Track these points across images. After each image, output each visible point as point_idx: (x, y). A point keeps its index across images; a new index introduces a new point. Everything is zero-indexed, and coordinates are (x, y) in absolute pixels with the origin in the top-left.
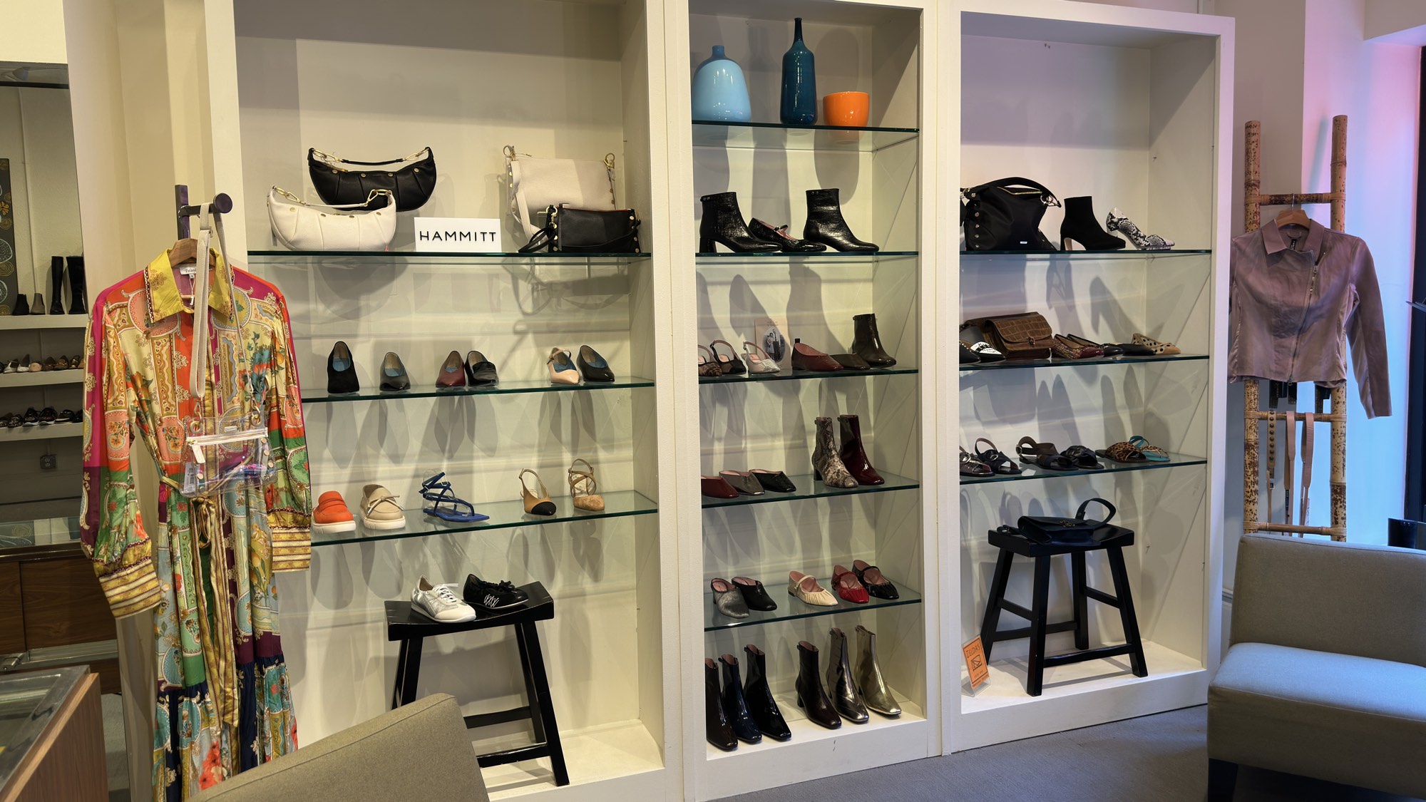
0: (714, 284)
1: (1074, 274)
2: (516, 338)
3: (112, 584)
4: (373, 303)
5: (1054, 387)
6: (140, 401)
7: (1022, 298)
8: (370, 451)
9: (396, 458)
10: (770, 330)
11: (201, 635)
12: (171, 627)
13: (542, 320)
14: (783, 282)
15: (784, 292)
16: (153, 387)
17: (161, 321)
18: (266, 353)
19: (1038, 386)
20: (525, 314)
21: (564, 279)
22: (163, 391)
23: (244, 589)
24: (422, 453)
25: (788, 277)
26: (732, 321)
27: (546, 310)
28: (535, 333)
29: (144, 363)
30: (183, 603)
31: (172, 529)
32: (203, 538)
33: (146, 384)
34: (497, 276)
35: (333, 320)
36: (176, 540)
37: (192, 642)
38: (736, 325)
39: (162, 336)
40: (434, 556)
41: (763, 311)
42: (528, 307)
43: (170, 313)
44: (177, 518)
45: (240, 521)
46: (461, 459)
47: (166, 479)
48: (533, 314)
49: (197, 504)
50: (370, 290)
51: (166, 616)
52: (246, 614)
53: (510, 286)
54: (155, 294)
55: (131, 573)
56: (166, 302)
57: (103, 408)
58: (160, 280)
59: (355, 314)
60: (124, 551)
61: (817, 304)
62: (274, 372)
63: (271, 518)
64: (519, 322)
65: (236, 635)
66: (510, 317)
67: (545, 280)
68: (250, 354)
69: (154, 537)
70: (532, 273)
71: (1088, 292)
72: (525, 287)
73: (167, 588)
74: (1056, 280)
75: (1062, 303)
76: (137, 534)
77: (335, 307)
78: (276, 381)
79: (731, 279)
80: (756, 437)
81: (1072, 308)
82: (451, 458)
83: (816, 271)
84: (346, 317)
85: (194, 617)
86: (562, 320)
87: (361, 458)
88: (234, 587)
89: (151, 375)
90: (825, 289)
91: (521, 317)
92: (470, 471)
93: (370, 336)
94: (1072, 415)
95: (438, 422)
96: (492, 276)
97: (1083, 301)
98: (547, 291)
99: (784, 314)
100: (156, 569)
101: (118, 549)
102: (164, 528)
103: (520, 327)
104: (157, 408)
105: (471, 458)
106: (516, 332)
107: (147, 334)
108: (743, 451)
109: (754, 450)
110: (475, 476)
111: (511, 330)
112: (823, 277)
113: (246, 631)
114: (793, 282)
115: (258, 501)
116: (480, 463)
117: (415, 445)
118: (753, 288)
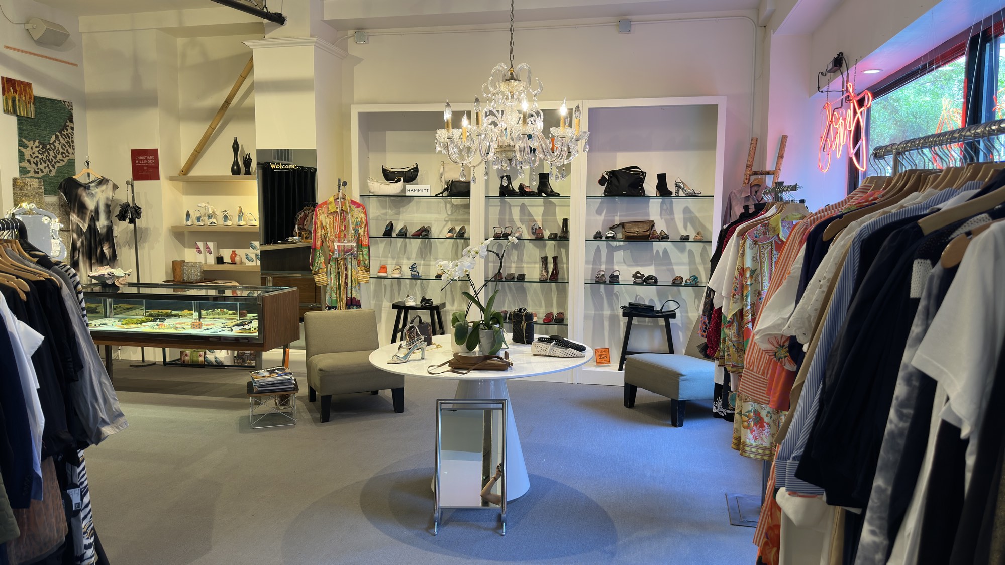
0: (513, 206)
1: (674, 205)
2: (445, 223)
3: (316, 277)
4: (404, 210)
5: (663, 252)
6: (325, 233)
7: (648, 215)
8: (401, 256)
9: (408, 259)
10: (534, 223)
11: (336, 294)
12: (329, 290)
13: (453, 217)
14: (541, 206)
15: (541, 209)
16: (328, 229)
17: (331, 213)
18: (359, 223)
19: (655, 252)
20: (448, 215)
21: (461, 204)
22: (331, 231)
23: (349, 285)
24: (416, 258)
25: (543, 204)
26: (520, 219)
27: (455, 214)
28: (451, 221)
29: (326, 223)
30: (332, 285)
31: (331, 266)
32: (338, 269)
33: (327, 228)
34: (440, 202)
35: (393, 215)
36: (332, 269)
37: (334, 295)
38: (522, 221)
39: (331, 217)
40: (418, 290)
41: (532, 216)
42: (449, 213)
43: (333, 211)
44: (332, 263)
45: (349, 267)
46: (427, 261)
47: (330, 253)
48: (451, 215)
49: (338, 260)
50: (404, 206)
51: (328, 288)
52: (349, 292)
53: (444, 206)
54: (329, 206)
55: (320, 275)
56: (332, 208)
57: (316, 234)
58: (331, 203)
59: (398, 214)
60: (319, 269)
61: (554, 214)
62: (361, 228)
63: (359, 268)
64: (446, 218)
65: (347, 297)
66: (444, 216)
67: (455, 204)
68: (355, 223)
69: (327, 267)
70: (451, 202)
71: (682, 212)
72: (448, 206)
73: (329, 281)
74: (665, 207)
75: (668, 217)
76: (323, 265)
77: (393, 211)
78: (361, 230)
79: (520, 205)
80: (528, 263)
81: (673, 219)
82: (424, 260)
83: (554, 202)
84: (397, 214)
85: (335, 289)
86: (460, 217)
87: (399, 258)
88: (347, 284)
89: (328, 226)
90: (557, 209)
91: (447, 216)
92: (429, 265)
93: (403, 220)
94: (672, 266)
95: (421, 249)
96: (439, 202)
97: (679, 217)
98: (456, 207)
99: (541, 218)
100: (327, 275)
101: (317, 268)
102: (329, 265)
103: (446, 219)
104: (329, 235)
105: (430, 261)
106: (445, 221)
107: (328, 216)
108: (523, 267)
109: (527, 267)
110: (431, 267)
111: (444, 220)
112: (557, 204)
113: (349, 296)
114: (544, 206)
115: (355, 262)
116: (432, 263)
117: (414, 255)
118: (528, 208)
